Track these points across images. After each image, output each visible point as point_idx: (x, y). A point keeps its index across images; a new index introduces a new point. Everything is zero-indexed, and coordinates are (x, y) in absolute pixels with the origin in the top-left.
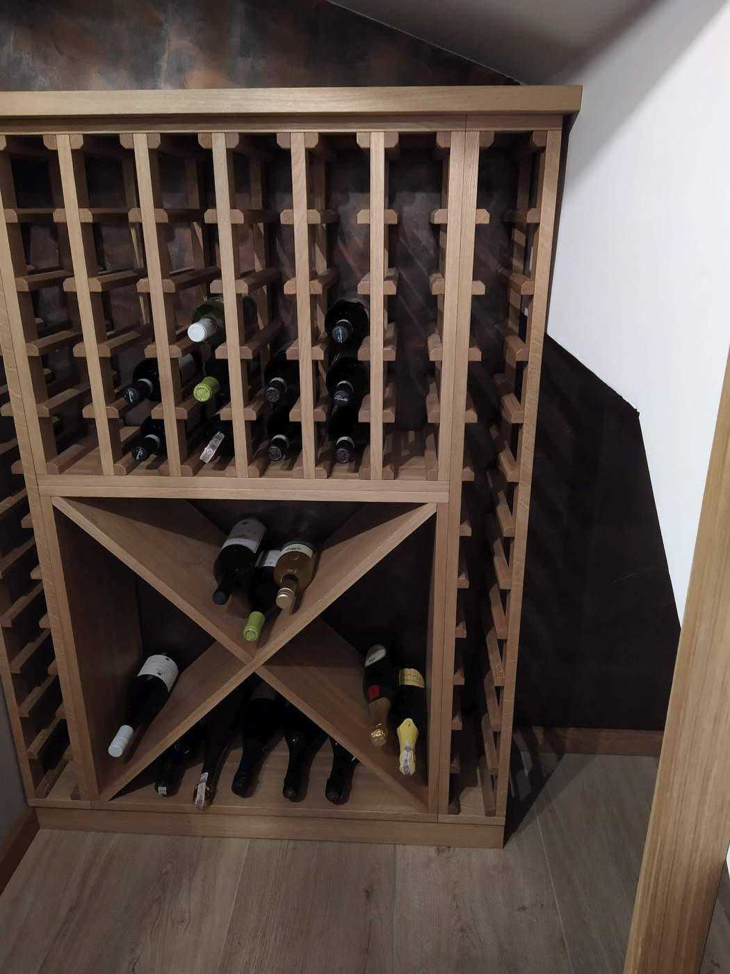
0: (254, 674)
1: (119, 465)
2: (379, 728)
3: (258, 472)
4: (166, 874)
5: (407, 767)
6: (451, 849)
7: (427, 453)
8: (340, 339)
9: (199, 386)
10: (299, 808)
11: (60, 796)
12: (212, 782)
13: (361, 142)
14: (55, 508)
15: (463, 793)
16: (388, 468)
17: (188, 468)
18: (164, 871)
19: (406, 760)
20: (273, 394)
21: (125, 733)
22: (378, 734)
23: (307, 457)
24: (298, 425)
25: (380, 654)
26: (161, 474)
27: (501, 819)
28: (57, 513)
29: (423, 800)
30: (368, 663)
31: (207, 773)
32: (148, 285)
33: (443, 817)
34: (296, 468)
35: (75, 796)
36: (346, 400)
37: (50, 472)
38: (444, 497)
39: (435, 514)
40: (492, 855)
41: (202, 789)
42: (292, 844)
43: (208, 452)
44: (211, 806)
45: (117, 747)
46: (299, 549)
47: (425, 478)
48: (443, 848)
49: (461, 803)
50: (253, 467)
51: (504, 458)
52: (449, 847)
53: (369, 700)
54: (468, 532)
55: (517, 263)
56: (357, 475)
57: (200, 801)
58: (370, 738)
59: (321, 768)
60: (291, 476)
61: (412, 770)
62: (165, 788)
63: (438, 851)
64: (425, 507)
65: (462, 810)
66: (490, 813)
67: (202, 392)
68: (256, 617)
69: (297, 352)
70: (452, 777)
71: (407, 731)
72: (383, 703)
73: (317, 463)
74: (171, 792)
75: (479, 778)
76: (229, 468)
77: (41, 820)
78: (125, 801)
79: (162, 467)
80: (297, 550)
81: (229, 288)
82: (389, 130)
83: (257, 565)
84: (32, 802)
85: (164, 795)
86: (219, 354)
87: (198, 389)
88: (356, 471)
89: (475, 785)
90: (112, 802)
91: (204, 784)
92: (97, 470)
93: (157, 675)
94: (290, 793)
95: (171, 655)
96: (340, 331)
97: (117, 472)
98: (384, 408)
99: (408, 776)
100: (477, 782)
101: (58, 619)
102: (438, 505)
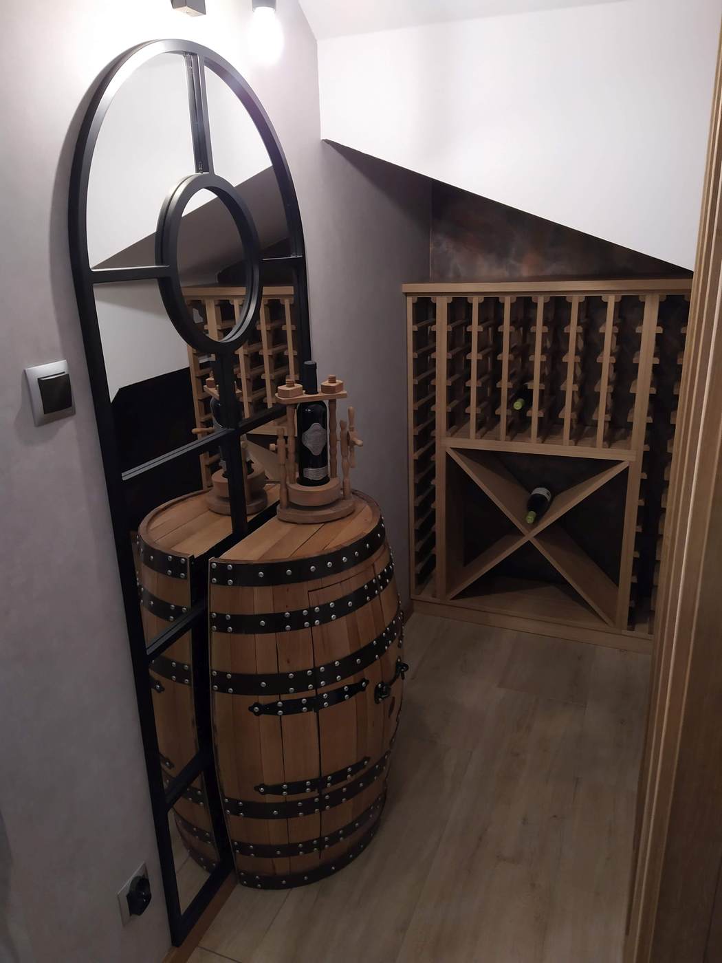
0: (529, 541)
1: (478, 434)
3: (541, 441)
4: (476, 636)
11: (425, 596)
14: (446, 453)
15: (636, 622)
16: (606, 443)
17: (509, 438)
23: (565, 435)
24: (562, 420)
26: (496, 439)
28: (448, 456)
29: (613, 622)
32: (502, 357)
33: (625, 632)
34: (559, 440)
35: (434, 596)
37: (447, 436)
38: (633, 458)
39: (628, 467)
47: (623, 449)
49: (635, 628)
50: (539, 439)
54: (645, 477)
56: (589, 445)
60: (557, 444)
64: (623, 463)
66: (651, 632)
67: (518, 405)
68: (532, 514)
69: (565, 387)
73: (570, 439)
76: (528, 438)
77: (415, 607)
78: (456, 602)
79: (496, 436)
81: (537, 358)
84: (413, 596)
86: (529, 386)
88: (589, 443)
90: (451, 601)
92: (468, 436)
97: (477, 438)
98: (606, 414)
101: (440, 505)
102: (630, 462)
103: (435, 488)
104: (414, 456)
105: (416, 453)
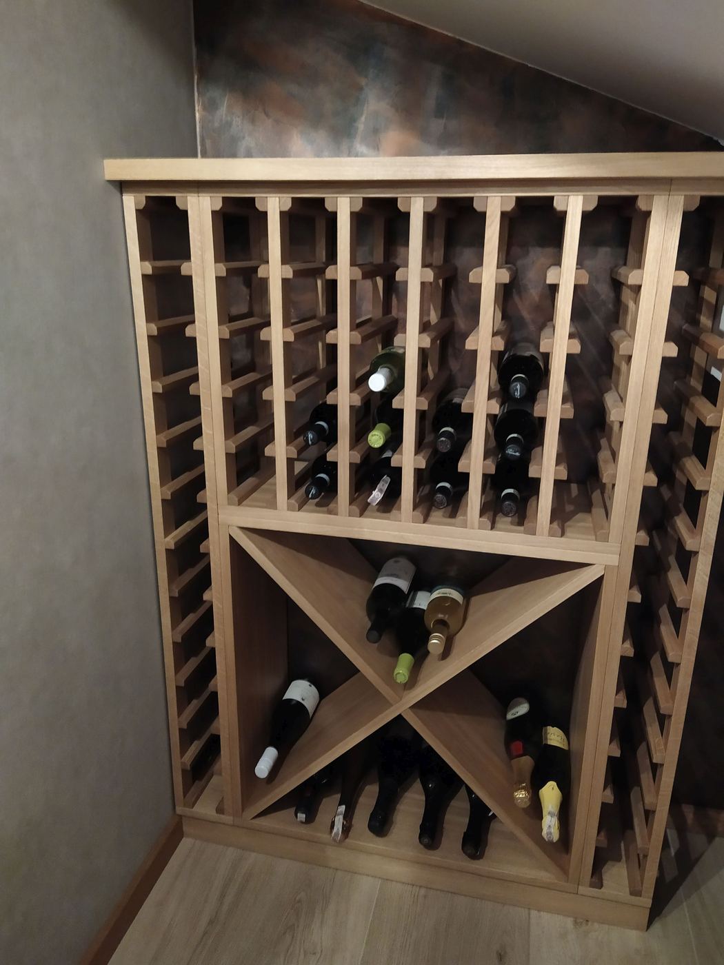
0: (400, 715)
1: (292, 501)
2: (523, 788)
3: (422, 518)
4: (299, 901)
5: (551, 833)
6: (590, 923)
7: (594, 510)
8: (517, 394)
9: (374, 432)
10: (434, 857)
11: (205, 808)
12: (348, 816)
13: (558, 205)
14: (231, 537)
15: (606, 867)
16: (555, 525)
17: (356, 509)
18: (297, 898)
19: (550, 826)
20: (444, 445)
21: (270, 755)
22: (521, 795)
23: (472, 508)
24: (466, 476)
25: (522, 709)
26: (330, 512)
27: (646, 901)
28: (234, 543)
29: (564, 870)
30: (510, 716)
31: (344, 807)
32: (336, 337)
33: (585, 890)
34: (459, 518)
35: (220, 810)
36: (517, 454)
37: (230, 503)
38: (613, 560)
39: (602, 578)
40: (633, 937)
41: (339, 821)
42: (423, 891)
43: (377, 495)
44: (347, 840)
45: (263, 767)
46: (450, 594)
47: (594, 537)
48: (581, 921)
49: (604, 877)
50: (418, 514)
51: (681, 523)
52: (587, 921)
53: (511, 756)
54: (637, 598)
55: (705, 321)
56: (522, 528)
57: (337, 834)
58: (512, 798)
59: (456, 819)
60: (453, 525)
61: (556, 836)
62: (304, 816)
63: (576, 923)
64: (591, 567)
65: (604, 884)
66: (635, 892)
67: (376, 438)
68: (406, 659)
69: (472, 406)
70: (597, 849)
71: (550, 794)
72: (526, 762)
73: (482, 514)
74: (310, 820)
75: (623, 853)
76: (394, 512)
77: (185, 829)
78: (264, 822)
79: (332, 506)
80: (448, 595)
81: (412, 341)
82: (588, 193)
83: (407, 605)
84: (180, 810)
85: (302, 822)
86: (396, 404)
87: (372, 436)
88: (521, 523)
89: (619, 859)
90: (253, 821)
91: (341, 817)
92: (272, 504)
93: (301, 701)
94: (426, 840)
95: (314, 681)
96: (518, 387)
97: (290, 508)
98: (557, 464)
99: (551, 843)
100: (622, 858)
101: (223, 639)
102: (606, 567)
103: (211, 607)
104: (166, 541)
105: (168, 539)
